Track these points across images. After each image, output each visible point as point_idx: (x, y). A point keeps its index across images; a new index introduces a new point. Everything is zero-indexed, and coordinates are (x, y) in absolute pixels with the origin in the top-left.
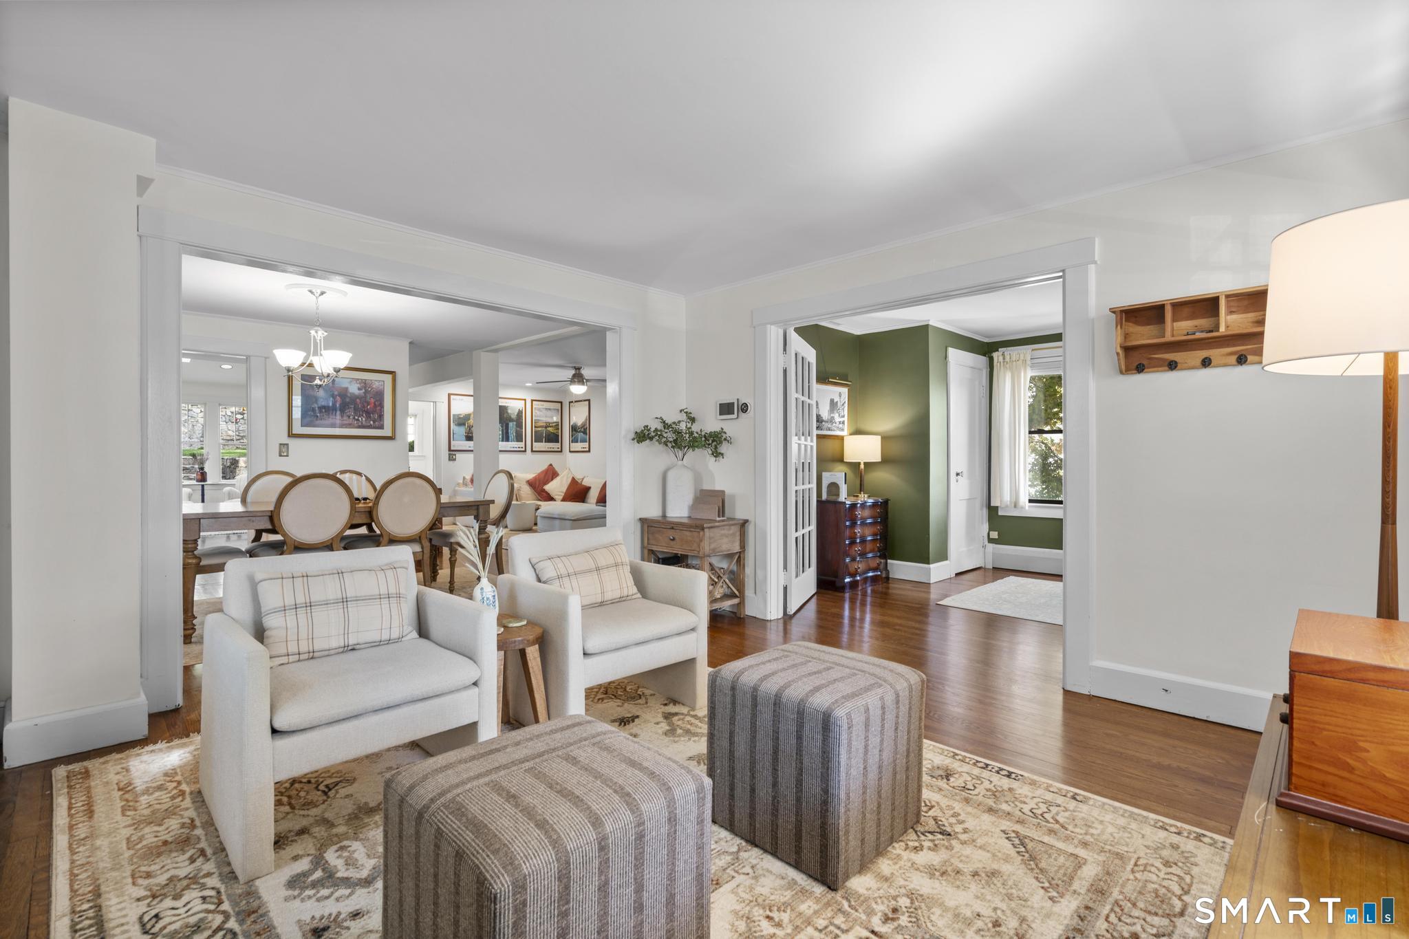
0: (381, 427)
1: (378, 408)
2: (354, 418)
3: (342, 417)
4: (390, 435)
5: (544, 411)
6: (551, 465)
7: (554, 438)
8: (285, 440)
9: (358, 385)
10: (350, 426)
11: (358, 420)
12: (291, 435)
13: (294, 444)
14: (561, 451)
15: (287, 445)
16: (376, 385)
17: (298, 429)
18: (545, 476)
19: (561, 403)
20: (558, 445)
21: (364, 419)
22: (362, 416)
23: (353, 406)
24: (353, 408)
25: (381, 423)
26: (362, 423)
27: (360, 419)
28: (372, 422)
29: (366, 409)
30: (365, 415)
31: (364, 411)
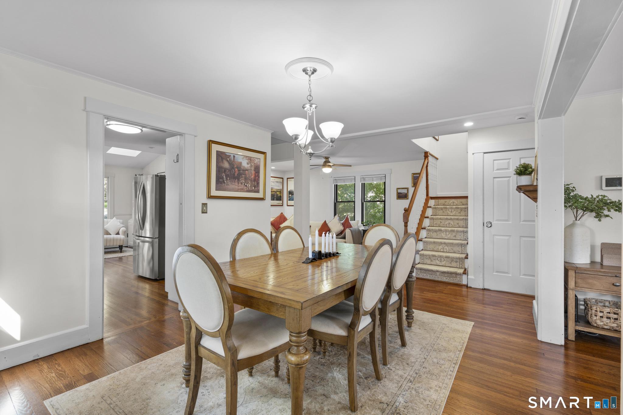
0: (258, 191)
1: (257, 178)
2: (245, 184)
3: (238, 183)
4: (262, 197)
5: (276, 183)
6: (282, 213)
7: (279, 198)
8: (205, 200)
9: (247, 161)
10: (242, 190)
11: (246, 186)
12: (210, 197)
13: (211, 204)
14: (282, 205)
15: (206, 204)
16: (256, 161)
17: (214, 193)
18: (280, 219)
19: (283, 178)
20: (281, 202)
21: (250, 186)
22: (249, 183)
23: (244, 176)
24: (244, 178)
25: (258, 188)
26: (248, 188)
27: (248, 185)
28: (253, 188)
29: (251, 178)
30: (250, 182)
31: (250, 180)
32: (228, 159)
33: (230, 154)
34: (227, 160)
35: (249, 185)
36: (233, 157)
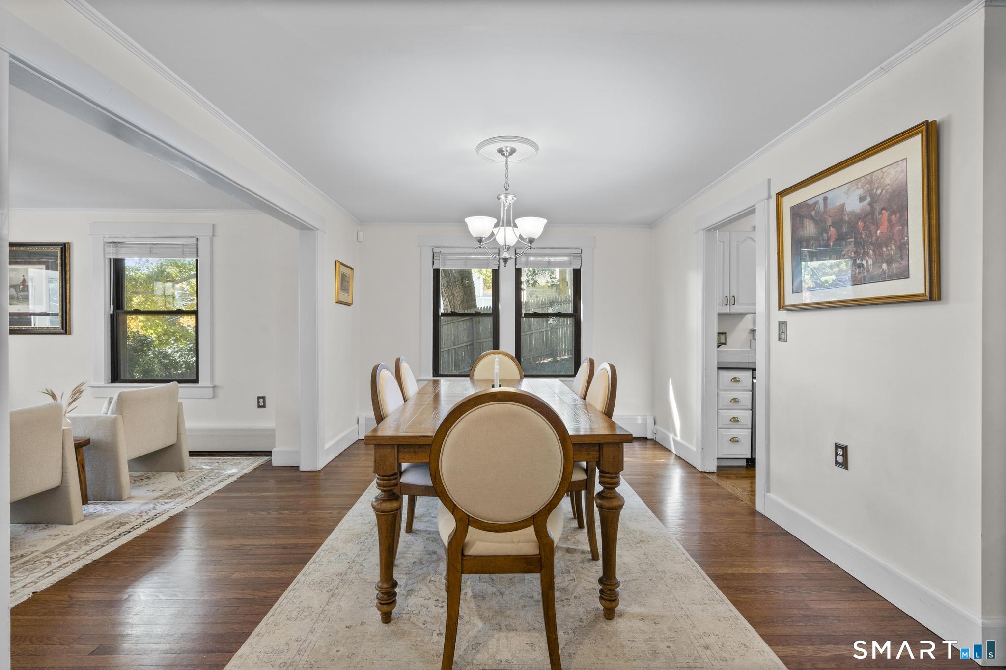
0: (902, 275)
1: (898, 228)
4: (921, 290)
8: (783, 315)
9: (860, 191)
12: (783, 308)
15: (786, 322)
17: (789, 297)
21: (870, 262)
22: (868, 255)
23: (852, 239)
24: (853, 244)
25: (904, 263)
26: (868, 271)
27: (864, 262)
28: (884, 266)
29: (874, 238)
30: (871, 252)
31: (872, 243)
32: (813, 213)
33: (816, 199)
34: (812, 216)
35: (867, 262)
36: (823, 201)
